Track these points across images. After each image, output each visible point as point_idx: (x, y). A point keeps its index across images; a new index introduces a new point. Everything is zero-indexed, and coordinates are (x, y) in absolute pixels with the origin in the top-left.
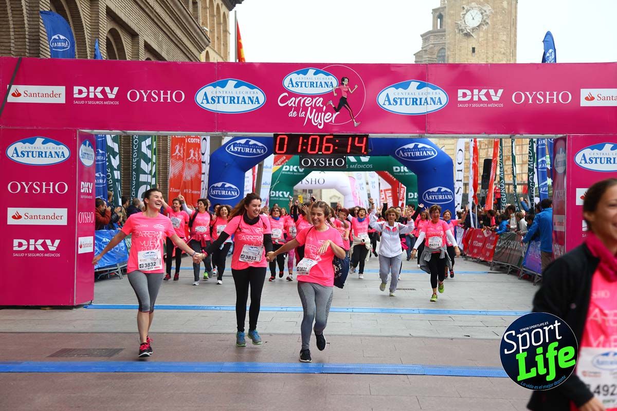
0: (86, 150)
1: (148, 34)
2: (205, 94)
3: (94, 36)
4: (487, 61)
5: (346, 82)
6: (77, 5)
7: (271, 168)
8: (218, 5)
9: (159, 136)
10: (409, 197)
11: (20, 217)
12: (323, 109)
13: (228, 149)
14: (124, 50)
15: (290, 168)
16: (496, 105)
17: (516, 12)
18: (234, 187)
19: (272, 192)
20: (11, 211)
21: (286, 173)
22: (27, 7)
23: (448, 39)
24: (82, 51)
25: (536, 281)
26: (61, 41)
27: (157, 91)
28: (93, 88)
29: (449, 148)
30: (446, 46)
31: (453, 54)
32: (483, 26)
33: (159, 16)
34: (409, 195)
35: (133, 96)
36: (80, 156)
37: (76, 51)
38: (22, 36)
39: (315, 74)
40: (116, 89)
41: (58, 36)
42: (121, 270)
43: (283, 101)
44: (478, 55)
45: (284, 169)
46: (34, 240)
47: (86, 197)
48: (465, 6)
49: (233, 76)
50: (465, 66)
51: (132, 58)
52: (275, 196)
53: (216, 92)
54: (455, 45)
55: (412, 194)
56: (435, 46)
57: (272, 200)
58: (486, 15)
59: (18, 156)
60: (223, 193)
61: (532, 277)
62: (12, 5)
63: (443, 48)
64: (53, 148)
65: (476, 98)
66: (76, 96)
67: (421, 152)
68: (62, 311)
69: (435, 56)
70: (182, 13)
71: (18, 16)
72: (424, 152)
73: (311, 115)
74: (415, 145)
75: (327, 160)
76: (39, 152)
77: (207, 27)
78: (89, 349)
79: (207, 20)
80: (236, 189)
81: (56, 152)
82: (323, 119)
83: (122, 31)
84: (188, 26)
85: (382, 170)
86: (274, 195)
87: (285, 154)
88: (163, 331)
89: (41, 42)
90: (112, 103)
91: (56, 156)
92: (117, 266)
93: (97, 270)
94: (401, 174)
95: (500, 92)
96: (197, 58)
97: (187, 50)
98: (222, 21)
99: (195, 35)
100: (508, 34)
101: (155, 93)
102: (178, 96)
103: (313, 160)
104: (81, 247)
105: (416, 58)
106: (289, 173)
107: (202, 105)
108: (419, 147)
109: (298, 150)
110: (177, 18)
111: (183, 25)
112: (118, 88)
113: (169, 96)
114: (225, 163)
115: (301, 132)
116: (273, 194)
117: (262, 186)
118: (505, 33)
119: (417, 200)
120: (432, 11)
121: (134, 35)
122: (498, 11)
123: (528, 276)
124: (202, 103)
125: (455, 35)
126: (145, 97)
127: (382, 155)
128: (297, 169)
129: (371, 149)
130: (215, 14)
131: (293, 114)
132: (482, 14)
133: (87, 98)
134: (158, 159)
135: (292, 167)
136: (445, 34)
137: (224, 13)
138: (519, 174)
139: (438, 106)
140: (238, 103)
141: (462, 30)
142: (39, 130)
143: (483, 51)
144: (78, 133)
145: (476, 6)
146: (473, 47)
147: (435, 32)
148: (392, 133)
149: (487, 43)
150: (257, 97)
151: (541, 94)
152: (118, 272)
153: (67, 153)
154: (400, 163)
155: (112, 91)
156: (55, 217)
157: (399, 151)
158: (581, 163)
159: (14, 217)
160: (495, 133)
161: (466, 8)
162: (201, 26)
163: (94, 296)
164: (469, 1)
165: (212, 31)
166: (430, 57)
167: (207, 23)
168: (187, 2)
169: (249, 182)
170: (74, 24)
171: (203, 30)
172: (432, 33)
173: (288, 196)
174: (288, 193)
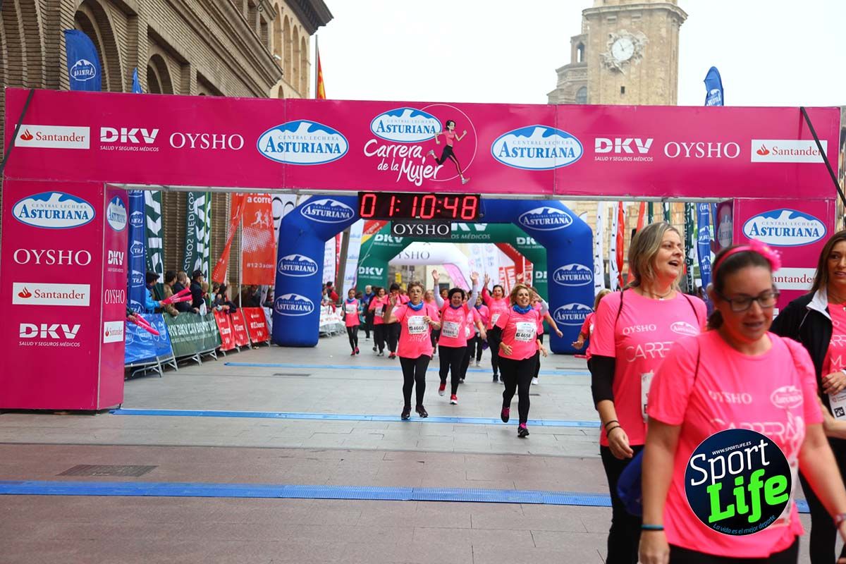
0: (116, 209)
1: (201, 62)
2: (271, 140)
3: (132, 64)
4: (639, 103)
5: (452, 126)
6: (109, 24)
7: (359, 237)
8: (295, 27)
9: (214, 194)
10: (537, 277)
11: (29, 295)
12: (422, 161)
13: (304, 212)
14: (171, 82)
15: (383, 238)
16: (644, 159)
17: (677, 43)
18: (310, 261)
19: (360, 268)
20: (18, 287)
21: (379, 244)
22: (45, 26)
23: (591, 75)
24: (116, 83)
26: (85, 68)
27: (208, 135)
28: (126, 129)
30: (588, 83)
31: (597, 94)
32: (634, 59)
33: (217, 39)
34: (537, 274)
35: (178, 140)
36: (108, 217)
37: (107, 79)
38: (37, 63)
39: (412, 115)
40: (155, 132)
41: (82, 62)
42: (162, 368)
43: (369, 150)
44: (628, 96)
45: (376, 239)
46: (46, 325)
47: (115, 270)
48: (612, 34)
49: (307, 117)
50: (605, 108)
51: (181, 93)
52: (365, 274)
53: (284, 137)
54: (599, 82)
55: (541, 273)
56: (573, 85)
57: (361, 279)
58: (639, 46)
59: (27, 216)
60: (297, 268)
62: (25, 23)
63: (584, 87)
64: (73, 207)
65: (618, 150)
66: (104, 140)
67: (552, 219)
68: (82, 416)
69: (574, 97)
70: (246, 36)
71: (33, 36)
72: (556, 219)
73: (406, 167)
74: (545, 210)
75: (427, 226)
76: (55, 212)
77: (281, 57)
79: (281, 44)
80: (313, 263)
81: (76, 212)
82: (421, 174)
83: (168, 59)
84: (256, 55)
85: (504, 242)
86: (363, 272)
87: (375, 218)
88: (210, 443)
89: (62, 70)
90: (150, 149)
91: (77, 217)
92: (156, 361)
93: (132, 365)
94: (526, 247)
95: (650, 142)
96: (265, 94)
97: (252, 84)
98: (300, 49)
99: (263, 64)
100: (667, 71)
101: (205, 137)
102: (236, 142)
103: (408, 226)
104: (107, 335)
105: (549, 99)
106: (383, 244)
107: (265, 153)
108: (549, 212)
109: (389, 213)
110: (241, 43)
111: (248, 53)
112: (158, 130)
113: (223, 142)
114: (300, 230)
115: (393, 190)
116: (362, 270)
117: (348, 260)
118: (663, 69)
119: (546, 281)
120: (570, 40)
121: (183, 64)
122: (654, 39)
124: (266, 151)
125: (600, 71)
126: (193, 142)
127: (502, 223)
128: (393, 239)
130: (292, 38)
131: (383, 167)
132: (634, 43)
133: (118, 142)
134: (213, 223)
136: (587, 69)
137: (303, 39)
139: (569, 160)
140: (312, 151)
141: (608, 65)
142: (56, 183)
143: (635, 91)
144: (105, 186)
145: (628, 34)
146: (623, 85)
147: (574, 67)
148: (511, 193)
149: (640, 81)
150: (337, 145)
151: (700, 146)
152: (157, 368)
153: (91, 213)
154: (526, 233)
155: (150, 133)
156: (74, 295)
157: (523, 217)
158: (750, 234)
159: (21, 295)
160: (642, 195)
161: (613, 36)
162: (272, 54)
163: (124, 398)
164: (619, 26)
165: (287, 61)
166: (567, 97)
167: (280, 51)
168: (253, 23)
169: (331, 254)
170: (106, 49)
171: (274, 58)
172: (570, 67)
173: (382, 273)
174: (382, 270)
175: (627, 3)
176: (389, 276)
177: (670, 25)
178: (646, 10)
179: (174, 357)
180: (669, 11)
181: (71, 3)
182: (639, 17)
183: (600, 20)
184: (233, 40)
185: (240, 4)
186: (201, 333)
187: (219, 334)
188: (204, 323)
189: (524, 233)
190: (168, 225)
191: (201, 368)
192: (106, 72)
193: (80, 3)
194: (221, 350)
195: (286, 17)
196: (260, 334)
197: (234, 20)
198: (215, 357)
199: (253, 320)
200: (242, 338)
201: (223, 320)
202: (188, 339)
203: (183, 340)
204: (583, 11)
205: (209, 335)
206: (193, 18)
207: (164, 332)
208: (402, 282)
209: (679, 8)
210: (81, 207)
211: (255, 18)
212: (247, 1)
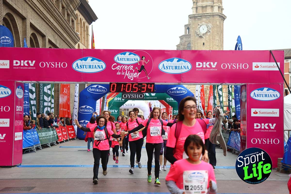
0: (19, 90)
1: (50, 36)
2: (77, 64)
3: (24, 36)
4: (210, 49)
5: (144, 58)
6: (16, 22)
8: (84, 22)
9: (55, 84)
10: (174, 112)
12: (133, 71)
13: (88, 90)
14: (38, 43)
15: (118, 99)
16: (214, 70)
17: (223, 27)
18: (91, 108)
19: (109, 110)
23: (192, 39)
24: (18, 43)
25: (233, 152)
26: (6, 39)
27: (54, 63)
28: (23, 61)
29: (193, 89)
30: (191, 41)
31: (194, 46)
32: (208, 33)
33: (55, 27)
34: (174, 111)
35: (42, 65)
36: (16, 93)
37: (15, 42)
39: (129, 55)
40: (34, 62)
41: (5, 37)
42: (36, 148)
43: (114, 67)
44: (206, 46)
45: (115, 99)
47: (19, 113)
48: (199, 24)
49: (90, 56)
50: (199, 51)
51: (42, 47)
53: (82, 63)
54: (195, 42)
55: (176, 111)
56: (186, 42)
58: (209, 28)
60: (86, 110)
61: (231, 150)
63: (189, 43)
64: (3, 90)
65: (204, 66)
66: (15, 65)
67: (180, 91)
68: (6, 168)
69: (186, 47)
70: (66, 26)
72: (181, 91)
73: (127, 73)
74: (177, 88)
75: (135, 95)
77: (79, 33)
78: (19, 187)
79: (79, 29)
80: (92, 109)
81: (4, 92)
82: (133, 76)
83: (38, 34)
84: (69, 32)
85: (161, 100)
87: (115, 92)
88: (55, 177)
90: (32, 68)
91: (5, 94)
92: (34, 146)
93: (24, 148)
94: (170, 101)
95: (216, 63)
96: (74, 47)
97: (69, 43)
98: (86, 30)
99: (73, 36)
100: (219, 37)
101: (53, 63)
102: (64, 65)
103: (128, 95)
104: (16, 137)
105: (177, 47)
106: (117, 101)
107: (75, 69)
108: (178, 89)
109: (121, 90)
110: (65, 29)
111: (67, 32)
112: (35, 61)
113: (60, 65)
114: (87, 97)
115: (123, 82)
118: (218, 36)
120: (184, 26)
121: (43, 36)
122: (215, 26)
123: (230, 150)
124: (76, 68)
125: (195, 37)
126: (48, 65)
127: (161, 93)
128: (121, 99)
129: (156, 90)
130: (83, 26)
131: (119, 73)
132: (207, 27)
133: (20, 66)
135: (119, 98)
136: (190, 37)
137: (87, 26)
138: (225, 101)
139: (187, 70)
140: (93, 68)
141: (198, 35)
143: (208, 44)
144: (15, 82)
145: (205, 24)
146: (204, 42)
147: (186, 36)
148: (165, 82)
149: (210, 41)
150: (102, 66)
151: (234, 65)
152: (34, 149)
153: (10, 92)
154: (170, 96)
155: (32, 62)
156: (3, 123)
157: (169, 91)
158: (253, 97)
160: (213, 83)
161: (200, 25)
162: (76, 32)
163: (22, 161)
164: (202, 21)
165: (81, 34)
166: (183, 47)
167: (79, 31)
168: (69, 21)
169: (98, 105)
170: (14, 31)
171: (77, 34)
172: (184, 36)
173: (117, 112)
174: (117, 110)
175: (205, 13)
176: (120, 113)
177: (220, 21)
178: (212, 15)
179: (41, 145)
180: (220, 16)
181: (1, 15)
182: (209, 18)
183: (195, 19)
184: (61, 27)
185: (64, 14)
186: (50, 136)
187: (57, 136)
188: (51, 132)
189: (169, 96)
190: (38, 96)
191: (51, 149)
192: (15, 39)
193: (5, 14)
194: (58, 141)
195: (81, 18)
196: (72, 135)
197: (62, 20)
198: (56, 144)
199: (69, 130)
200: (66, 137)
201: (59, 130)
202: (46, 138)
203: (44, 138)
204: (189, 16)
205: (54, 136)
206: (47, 19)
207: (37, 136)
208: (124, 115)
209: (223, 14)
210: (6, 90)
211: (70, 19)
212: (66, 13)
